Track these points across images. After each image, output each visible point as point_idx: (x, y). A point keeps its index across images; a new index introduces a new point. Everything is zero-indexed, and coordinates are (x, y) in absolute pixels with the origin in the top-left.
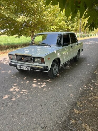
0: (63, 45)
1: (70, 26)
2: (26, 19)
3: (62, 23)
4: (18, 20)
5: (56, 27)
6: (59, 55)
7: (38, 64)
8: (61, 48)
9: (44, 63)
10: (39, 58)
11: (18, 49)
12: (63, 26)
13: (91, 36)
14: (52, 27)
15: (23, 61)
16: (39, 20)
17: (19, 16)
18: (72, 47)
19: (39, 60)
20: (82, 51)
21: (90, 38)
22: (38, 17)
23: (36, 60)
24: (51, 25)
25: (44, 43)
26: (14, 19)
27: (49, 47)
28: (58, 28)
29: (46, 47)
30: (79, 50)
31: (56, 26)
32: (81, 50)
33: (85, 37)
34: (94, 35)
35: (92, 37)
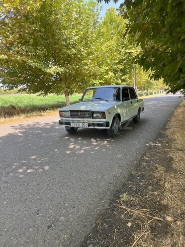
0: (123, 101)
1: (120, 80)
2: (61, 70)
3: (109, 76)
4: (49, 71)
5: (100, 81)
6: (119, 111)
7: (98, 120)
8: (120, 103)
9: (105, 118)
10: (99, 112)
11: (48, 111)
12: (110, 80)
13: (151, 94)
14: (94, 81)
15: (79, 117)
16: (78, 71)
17: (50, 66)
18: (131, 103)
19: (98, 115)
20: (143, 110)
21: (149, 96)
22: (77, 67)
23: (95, 115)
24: (94, 79)
25: (99, 99)
26: (43, 70)
27: (106, 102)
28: (104, 82)
29: (102, 102)
30: (140, 108)
31: (100, 79)
32: (141, 109)
33: (143, 96)
34: (155, 93)
35: (154, 96)
